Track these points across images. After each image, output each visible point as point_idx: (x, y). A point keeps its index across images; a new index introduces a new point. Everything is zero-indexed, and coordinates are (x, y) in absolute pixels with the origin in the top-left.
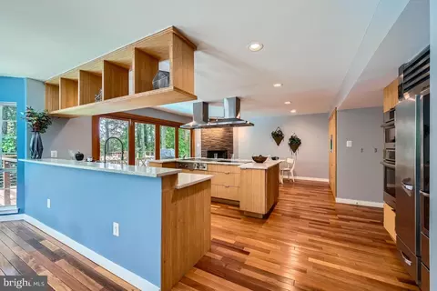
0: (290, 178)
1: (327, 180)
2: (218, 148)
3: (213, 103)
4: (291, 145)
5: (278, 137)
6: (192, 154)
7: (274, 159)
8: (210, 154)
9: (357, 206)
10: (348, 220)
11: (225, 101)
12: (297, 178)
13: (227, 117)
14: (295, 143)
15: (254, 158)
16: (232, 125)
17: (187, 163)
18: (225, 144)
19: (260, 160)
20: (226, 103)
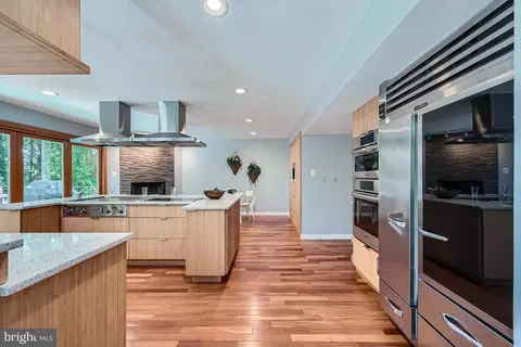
0: (250, 214)
1: (288, 214)
2: (150, 178)
3: (138, 106)
4: (250, 174)
5: (235, 164)
6: (102, 189)
7: (231, 192)
8: (136, 188)
9: (320, 241)
10: (318, 261)
11: (161, 104)
12: (258, 214)
13: (164, 130)
14: (254, 172)
15: (206, 193)
16: (172, 144)
17: (86, 207)
18: (161, 173)
19: (215, 195)
20: (163, 110)
